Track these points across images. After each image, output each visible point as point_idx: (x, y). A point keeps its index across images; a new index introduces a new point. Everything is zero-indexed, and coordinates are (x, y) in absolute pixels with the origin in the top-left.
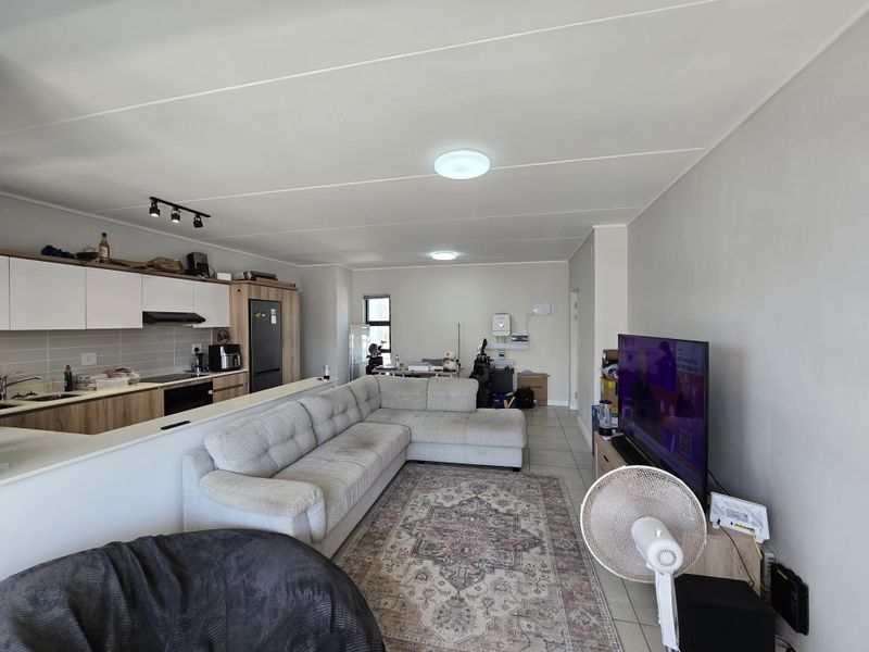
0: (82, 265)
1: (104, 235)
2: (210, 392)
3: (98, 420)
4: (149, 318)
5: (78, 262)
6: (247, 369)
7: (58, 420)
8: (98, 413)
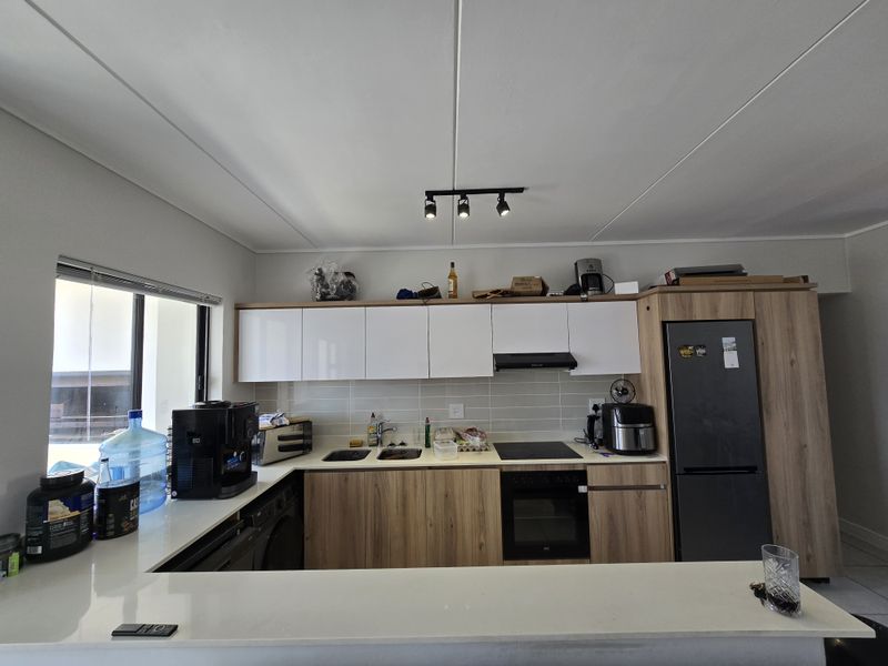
0: (425, 304)
1: (453, 264)
2: (582, 489)
3: (415, 496)
4: (505, 363)
5: (421, 301)
6: (664, 457)
7: (376, 485)
8: (416, 487)
